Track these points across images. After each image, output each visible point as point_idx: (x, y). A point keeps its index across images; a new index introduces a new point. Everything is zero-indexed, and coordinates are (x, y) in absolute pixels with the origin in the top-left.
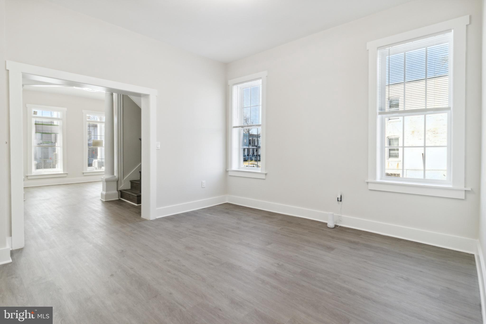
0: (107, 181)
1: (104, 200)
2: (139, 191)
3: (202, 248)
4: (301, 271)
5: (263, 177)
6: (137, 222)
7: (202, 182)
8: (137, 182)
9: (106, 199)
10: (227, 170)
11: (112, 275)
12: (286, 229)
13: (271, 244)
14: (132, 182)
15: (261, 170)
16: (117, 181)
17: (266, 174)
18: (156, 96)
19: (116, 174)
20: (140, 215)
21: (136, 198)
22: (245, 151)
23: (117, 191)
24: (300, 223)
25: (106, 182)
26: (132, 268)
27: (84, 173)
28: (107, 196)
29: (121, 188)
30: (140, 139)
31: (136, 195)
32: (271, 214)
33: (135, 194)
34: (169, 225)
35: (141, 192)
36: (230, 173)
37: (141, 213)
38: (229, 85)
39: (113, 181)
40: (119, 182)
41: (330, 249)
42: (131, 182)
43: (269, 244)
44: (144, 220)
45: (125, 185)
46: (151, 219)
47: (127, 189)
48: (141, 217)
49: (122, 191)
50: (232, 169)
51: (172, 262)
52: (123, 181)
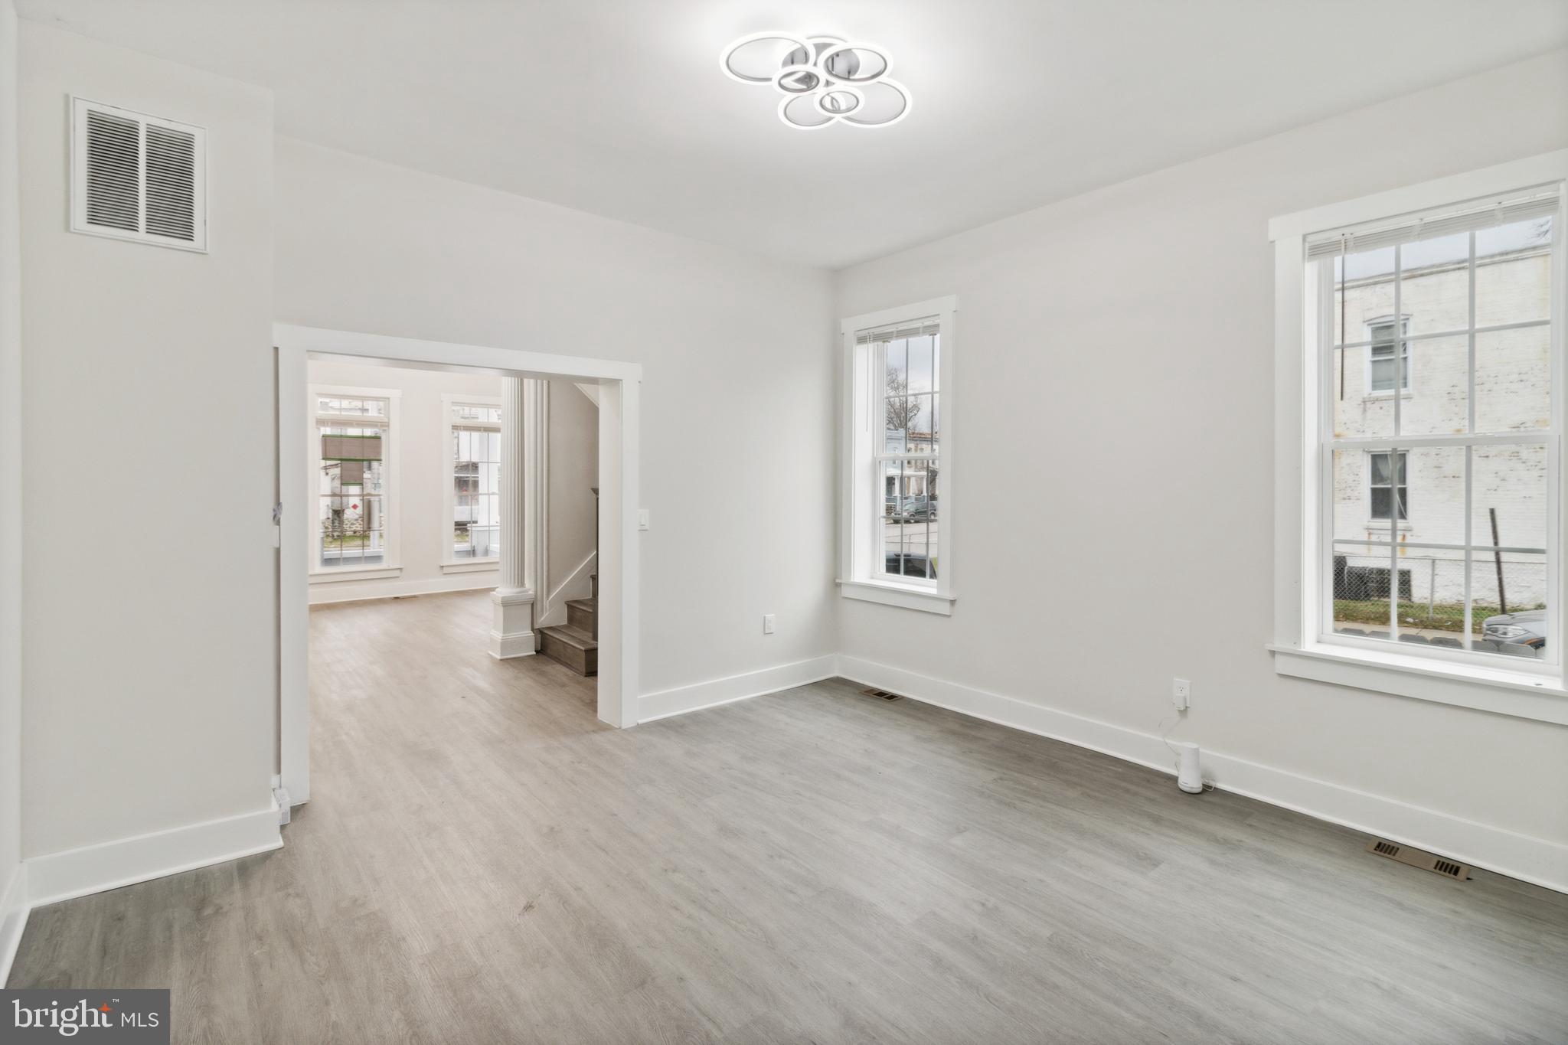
0: (507, 604)
1: (499, 657)
2: (591, 635)
3: (764, 832)
4: (1051, 933)
5: (945, 609)
6: (587, 732)
7: (765, 617)
8: (584, 608)
9: (502, 654)
10: (838, 581)
11: (529, 907)
12: (1011, 783)
13: (965, 831)
14: (572, 606)
15: (939, 587)
16: (533, 605)
17: (953, 602)
18: (640, 382)
19: (529, 584)
20: (595, 711)
21: (583, 655)
22: (894, 484)
23: (533, 630)
24: (1056, 760)
25: (503, 606)
26: (577, 889)
27: (444, 568)
28: (505, 645)
29: (543, 621)
30: (596, 491)
31: (583, 648)
32: (968, 724)
33: (578, 643)
34: (673, 749)
35: (595, 638)
36: (846, 592)
37: (596, 702)
38: (843, 334)
39: (522, 603)
40: (538, 607)
41: (1147, 861)
42: (568, 605)
43: (960, 831)
44: (605, 728)
45: (552, 615)
46: (625, 726)
47: (559, 626)
48: (596, 716)
49: (546, 632)
50: (852, 580)
51: (682, 876)
52: (546, 603)
